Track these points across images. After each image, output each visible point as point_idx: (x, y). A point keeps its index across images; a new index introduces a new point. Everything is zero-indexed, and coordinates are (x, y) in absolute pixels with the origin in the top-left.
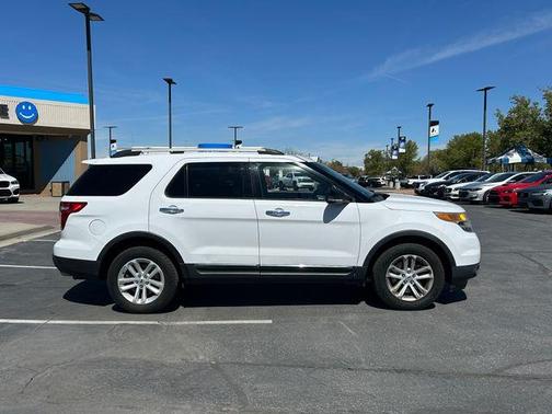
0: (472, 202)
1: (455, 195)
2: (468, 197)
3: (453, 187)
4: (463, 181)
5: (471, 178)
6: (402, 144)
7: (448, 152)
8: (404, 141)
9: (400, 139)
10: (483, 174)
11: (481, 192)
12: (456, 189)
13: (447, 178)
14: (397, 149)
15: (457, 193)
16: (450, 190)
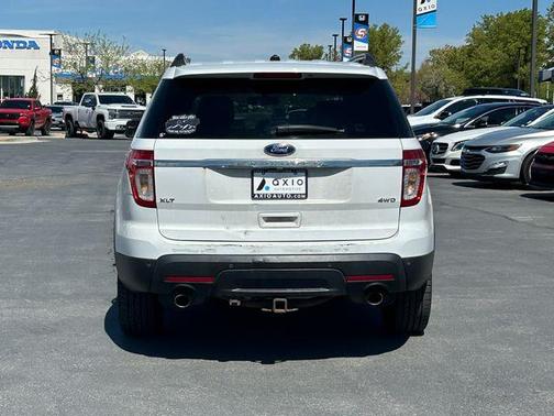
0: (492, 181)
1: (454, 162)
2: (483, 169)
3: (450, 139)
4: (478, 125)
5: (498, 116)
6: (361, 32)
7: (470, 52)
8: (365, 23)
9: (356, 17)
10: (528, 105)
11: (516, 156)
12: (458, 145)
13: (443, 116)
14: (351, 44)
15: (458, 154)
16: (444, 147)
